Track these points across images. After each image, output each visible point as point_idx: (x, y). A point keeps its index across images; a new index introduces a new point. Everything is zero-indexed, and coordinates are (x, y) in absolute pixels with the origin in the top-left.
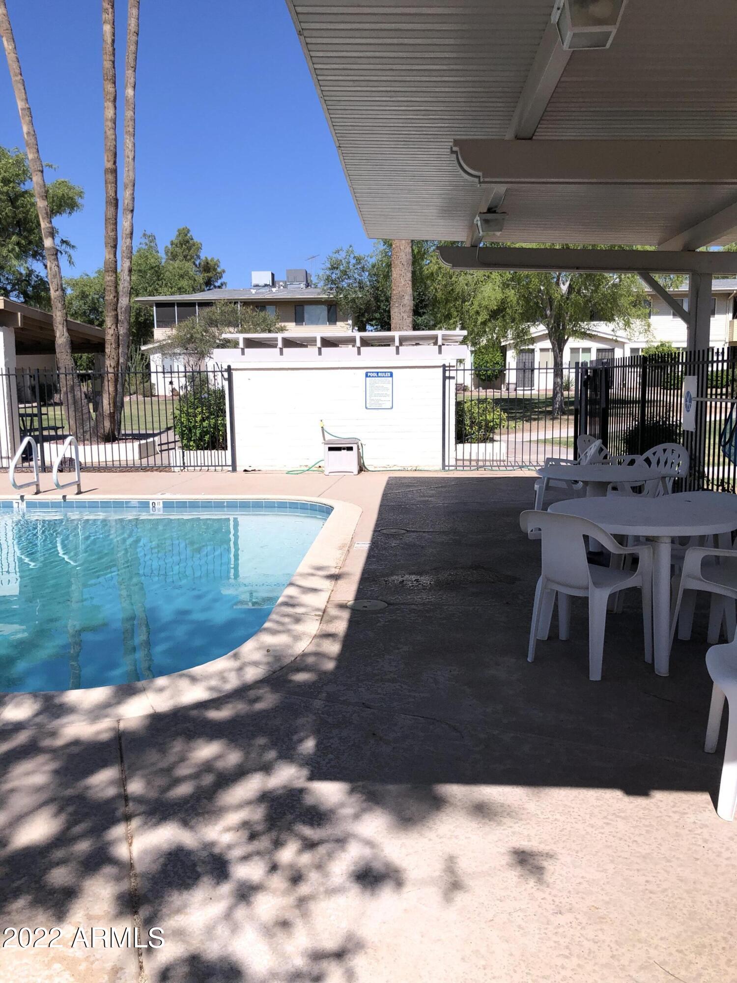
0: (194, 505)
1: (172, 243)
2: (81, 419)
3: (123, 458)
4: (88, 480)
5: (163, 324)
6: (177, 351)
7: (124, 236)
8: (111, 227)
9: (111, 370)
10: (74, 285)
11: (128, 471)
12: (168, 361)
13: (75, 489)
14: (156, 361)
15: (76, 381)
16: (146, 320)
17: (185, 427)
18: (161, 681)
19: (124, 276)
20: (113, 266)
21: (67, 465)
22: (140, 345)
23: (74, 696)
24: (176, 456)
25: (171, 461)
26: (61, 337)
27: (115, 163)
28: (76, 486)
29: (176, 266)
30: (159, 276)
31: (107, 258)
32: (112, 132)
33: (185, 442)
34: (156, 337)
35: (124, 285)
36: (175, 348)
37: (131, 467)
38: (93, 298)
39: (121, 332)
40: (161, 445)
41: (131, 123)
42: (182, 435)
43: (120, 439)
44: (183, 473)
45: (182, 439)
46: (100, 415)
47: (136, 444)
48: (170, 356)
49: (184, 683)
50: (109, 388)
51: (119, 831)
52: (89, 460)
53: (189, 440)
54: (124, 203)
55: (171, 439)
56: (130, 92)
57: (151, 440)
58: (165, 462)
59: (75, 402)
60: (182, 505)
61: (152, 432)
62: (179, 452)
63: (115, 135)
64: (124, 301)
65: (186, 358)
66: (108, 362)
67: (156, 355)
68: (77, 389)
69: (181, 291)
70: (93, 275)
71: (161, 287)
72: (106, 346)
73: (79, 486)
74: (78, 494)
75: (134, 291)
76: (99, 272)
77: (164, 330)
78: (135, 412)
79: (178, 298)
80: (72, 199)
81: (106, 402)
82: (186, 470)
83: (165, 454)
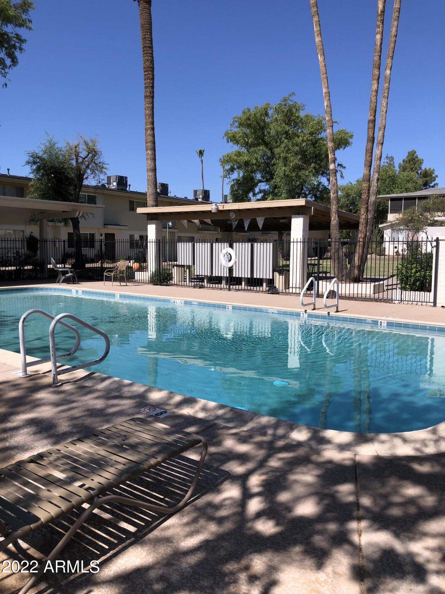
0: (406, 326)
1: (404, 161)
2: (341, 269)
3: (364, 292)
4: (343, 304)
5: (393, 211)
6: (402, 227)
7: (376, 159)
8: (369, 155)
9: (361, 240)
10: (343, 189)
11: (366, 301)
12: (395, 235)
13: (335, 309)
14: (387, 234)
15: (340, 246)
16: (383, 209)
17: (404, 276)
18: (383, 437)
19: (374, 184)
20: (368, 178)
21: (332, 294)
22: (378, 224)
23: (330, 434)
24: (397, 294)
25: (393, 297)
26: (334, 220)
27: (375, 116)
28: (336, 307)
29: (405, 175)
30: (394, 182)
31: (365, 173)
32: (375, 98)
33: (403, 285)
34: (388, 219)
35: (374, 189)
36: (401, 226)
37: (368, 299)
38: (353, 197)
39: (369, 217)
40: (388, 286)
41: (387, 91)
42: (402, 281)
43: (363, 281)
44: (400, 305)
45: (402, 283)
46: (353, 267)
47: (373, 284)
48: (397, 231)
49: (398, 441)
50: (359, 250)
51: (353, 525)
52: (343, 292)
53: (406, 284)
54: (378, 139)
55: (395, 282)
56: (388, 72)
57: (382, 282)
58: (390, 297)
59: (338, 258)
60: (399, 325)
61: (383, 278)
62: (399, 291)
63: (377, 99)
64: (372, 198)
65: (407, 232)
66: (360, 235)
67: (388, 230)
68: (340, 250)
69: (407, 190)
70: (354, 183)
71: (394, 188)
72: (360, 226)
73: (337, 307)
74: (336, 312)
75: (378, 192)
76: (358, 181)
77: (394, 215)
78: (373, 265)
79: (405, 194)
80: (346, 140)
81: (356, 258)
82: (402, 303)
83: (390, 291)
